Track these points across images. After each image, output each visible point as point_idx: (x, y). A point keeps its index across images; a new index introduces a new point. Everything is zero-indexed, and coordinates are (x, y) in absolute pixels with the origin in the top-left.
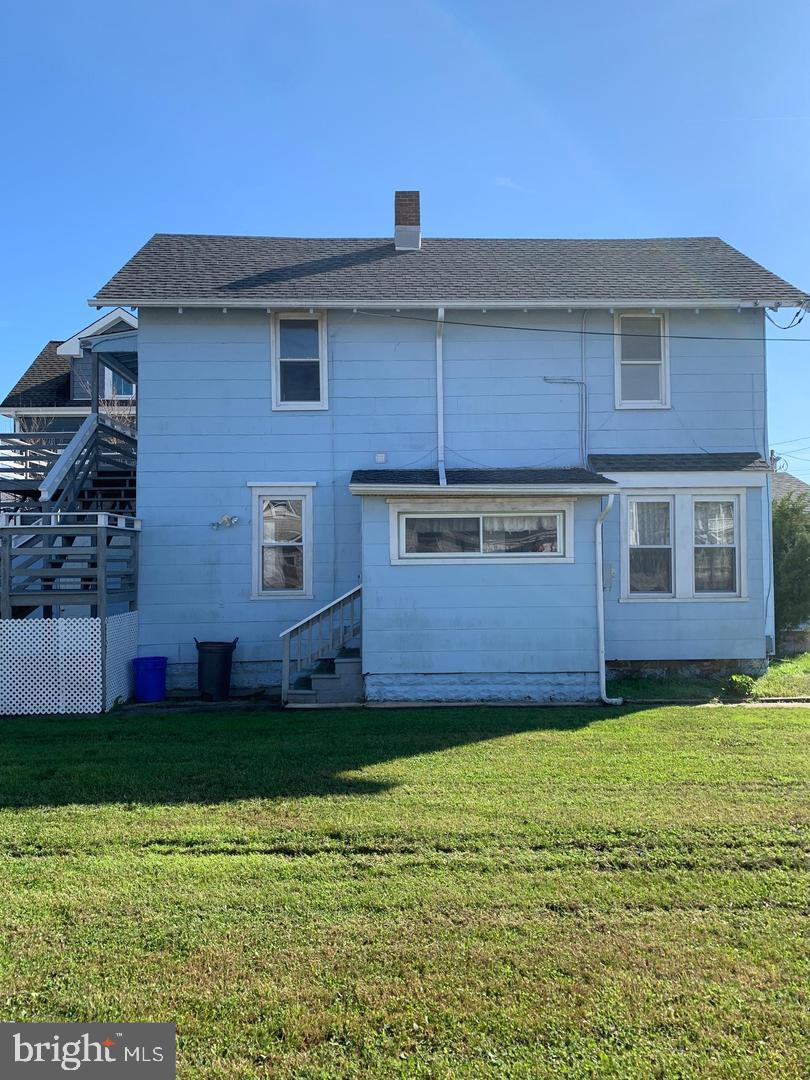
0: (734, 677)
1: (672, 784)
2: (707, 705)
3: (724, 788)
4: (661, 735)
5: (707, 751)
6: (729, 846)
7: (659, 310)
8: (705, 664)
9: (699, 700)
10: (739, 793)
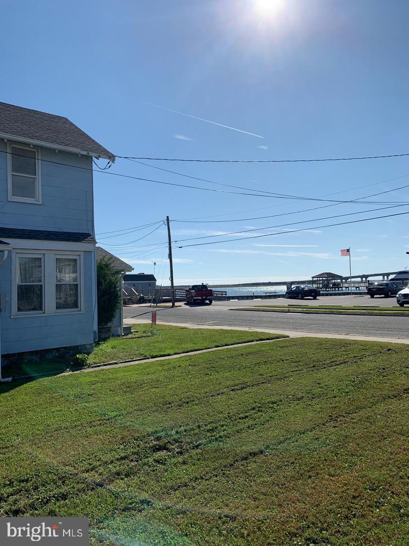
0: (78, 356)
1: (47, 432)
2: (64, 374)
3: (79, 428)
4: (38, 398)
5: (67, 404)
6: (87, 471)
7: (35, 146)
8: (61, 349)
9: (59, 371)
10: (89, 429)
